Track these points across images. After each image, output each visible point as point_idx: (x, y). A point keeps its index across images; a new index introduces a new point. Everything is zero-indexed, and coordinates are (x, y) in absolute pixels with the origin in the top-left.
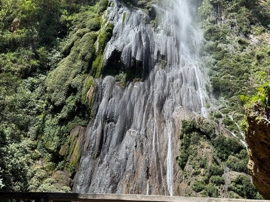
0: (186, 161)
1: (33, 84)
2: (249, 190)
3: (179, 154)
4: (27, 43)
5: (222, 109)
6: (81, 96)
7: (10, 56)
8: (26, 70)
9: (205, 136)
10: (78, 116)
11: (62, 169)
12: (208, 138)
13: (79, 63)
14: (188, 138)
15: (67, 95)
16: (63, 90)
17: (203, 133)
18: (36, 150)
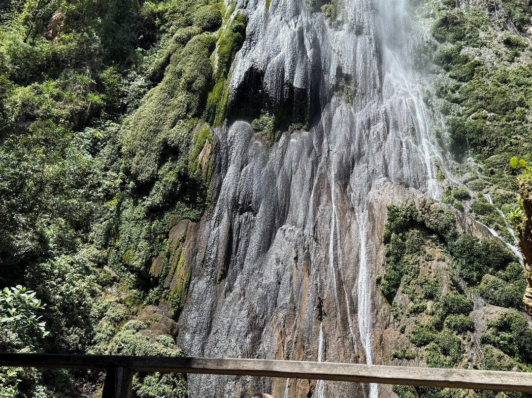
0: (397, 286)
1: (95, 141)
2: (525, 342)
3: (382, 273)
4: (79, 60)
5: (470, 182)
6: (187, 162)
7: (50, 87)
8: (81, 113)
9: (434, 236)
10: (183, 201)
11: (157, 303)
12: (442, 240)
13: (182, 97)
14: (400, 240)
15: (161, 162)
16: (152, 151)
17: (431, 232)
18: (106, 268)
